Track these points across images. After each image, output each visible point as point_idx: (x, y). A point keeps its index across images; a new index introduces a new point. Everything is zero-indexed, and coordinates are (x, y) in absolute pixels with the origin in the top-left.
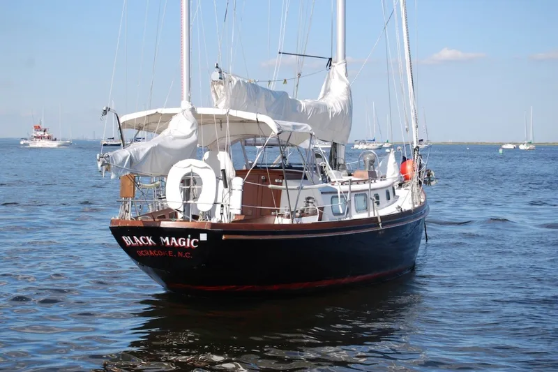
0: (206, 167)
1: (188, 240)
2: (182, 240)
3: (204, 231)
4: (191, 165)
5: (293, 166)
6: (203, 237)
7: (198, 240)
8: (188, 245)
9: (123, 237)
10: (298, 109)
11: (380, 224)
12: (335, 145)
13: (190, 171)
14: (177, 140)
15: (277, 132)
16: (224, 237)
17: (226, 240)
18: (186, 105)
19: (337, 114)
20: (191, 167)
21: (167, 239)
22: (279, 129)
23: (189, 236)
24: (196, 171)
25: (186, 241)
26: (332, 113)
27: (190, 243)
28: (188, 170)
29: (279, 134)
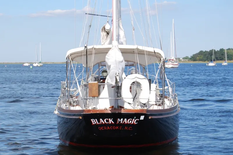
0: (144, 79)
1: (134, 119)
2: (130, 120)
6: (142, 118)
7: (138, 120)
8: (132, 123)
9: (92, 120)
16: (150, 118)
17: (151, 119)
20: (136, 78)
21: (122, 119)
23: (135, 117)
24: (138, 80)
25: (132, 120)
27: (134, 121)
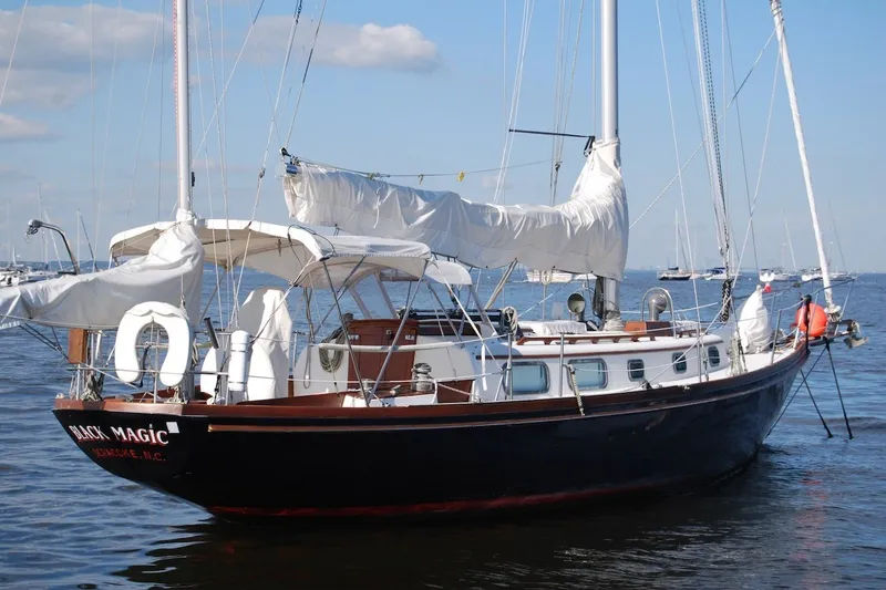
0: (172, 315)
1: (152, 432)
2: (143, 433)
3: (172, 418)
4: (151, 312)
5: (418, 314)
6: (173, 427)
7: (166, 433)
8: (154, 441)
10: (488, 220)
11: (581, 410)
12: (600, 280)
13: (150, 321)
14: (149, 272)
15: (319, 256)
16: (210, 428)
17: (213, 432)
18: (183, 215)
19: (583, 228)
20: (152, 314)
21: (120, 429)
22: (324, 252)
23: (151, 425)
24: (159, 320)
25: (148, 433)
26: (572, 227)
27: (155, 437)
28: (147, 320)
29: (322, 260)
